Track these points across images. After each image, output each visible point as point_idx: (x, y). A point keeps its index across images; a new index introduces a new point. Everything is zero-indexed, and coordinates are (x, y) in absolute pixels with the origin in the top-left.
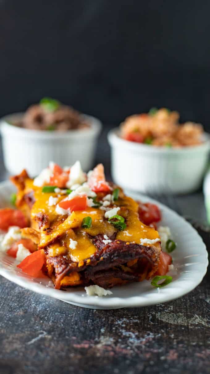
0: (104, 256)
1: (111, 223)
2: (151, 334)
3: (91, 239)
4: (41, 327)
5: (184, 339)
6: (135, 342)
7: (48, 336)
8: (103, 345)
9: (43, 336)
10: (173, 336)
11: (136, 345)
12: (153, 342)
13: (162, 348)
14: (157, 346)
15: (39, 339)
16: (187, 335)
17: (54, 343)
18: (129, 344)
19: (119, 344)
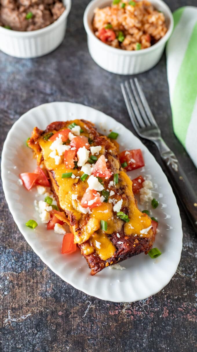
0: (120, 257)
1: (119, 218)
3: (109, 237)
4: (86, 297)
5: (170, 293)
6: (143, 302)
7: (93, 306)
8: (126, 310)
9: (90, 307)
10: (163, 292)
11: (144, 305)
12: (153, 300)
13: (159, 306)
14: (156, 304)
15: (89, 310)
16: (172, 289)
17: (98, 313)
18: (140, 305)
19: (135, 307)
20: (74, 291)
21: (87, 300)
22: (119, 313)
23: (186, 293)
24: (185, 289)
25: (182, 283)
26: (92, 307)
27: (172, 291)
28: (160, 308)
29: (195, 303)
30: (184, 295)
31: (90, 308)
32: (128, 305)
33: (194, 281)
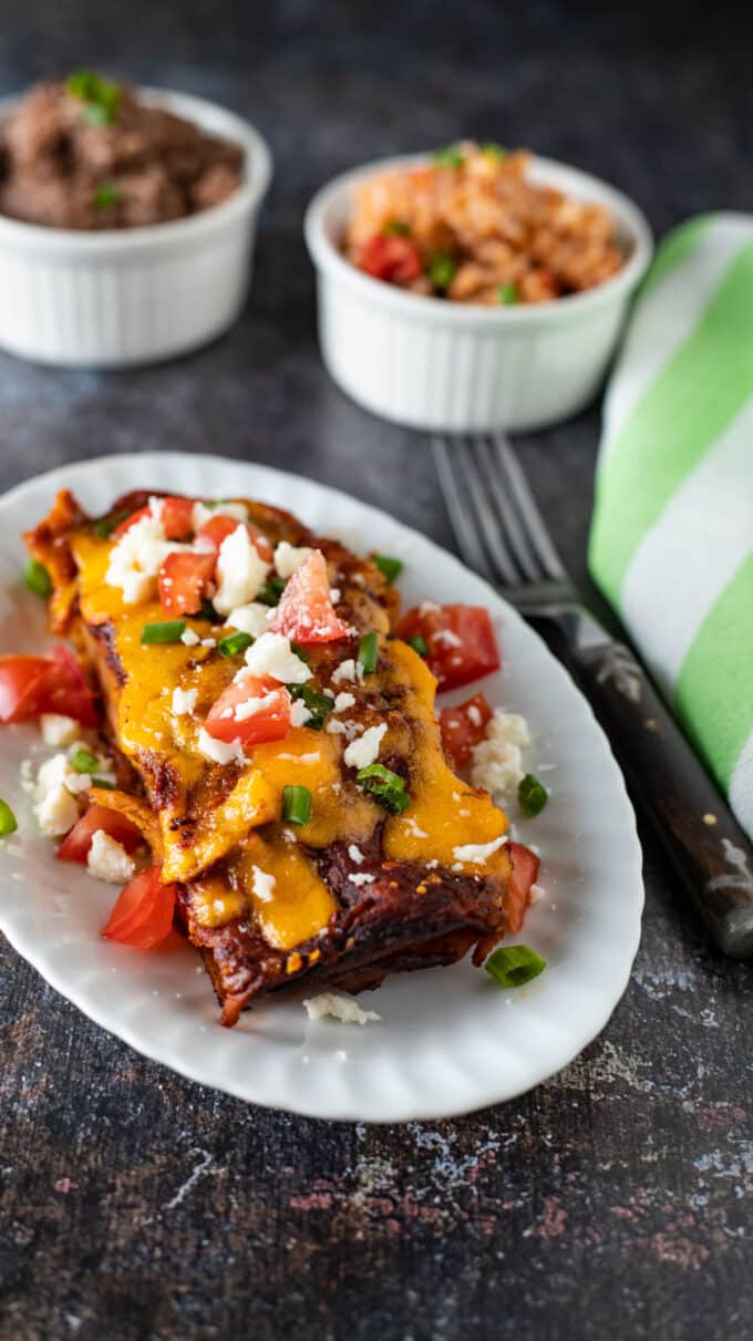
0: (357, 935)
1: (366, 792)
2: (492, 1135)
3: (313, 858)
4: (194, 1135)
5: (579, 1149)
6: (451, 1173)
7: (218, 1168)
8: (368, 1195)
9: (206, 1172)
10: (549, 1140)
11: (454, 1184)
12: (499, 1168)
13: (524, 1194)
14: (509, 1186)
15: (196, 1183)
16: (587, 1132)
17: (237, 1199)
18: (438, 1184)
19: (410, 1188)
20: (139, 1109)
21: (193, 1145)
22: (336, 1204)
23: (653, 1154)
24: (650, 1138)
25: (635, 1115)
26: (213, 1172)
27: (590, 1141)
28: (528, 1200)
29: (692, 1194)
30: (644, 1159)
31: (202, 1175)
32: (379, 1178)
33: (692, 1110)
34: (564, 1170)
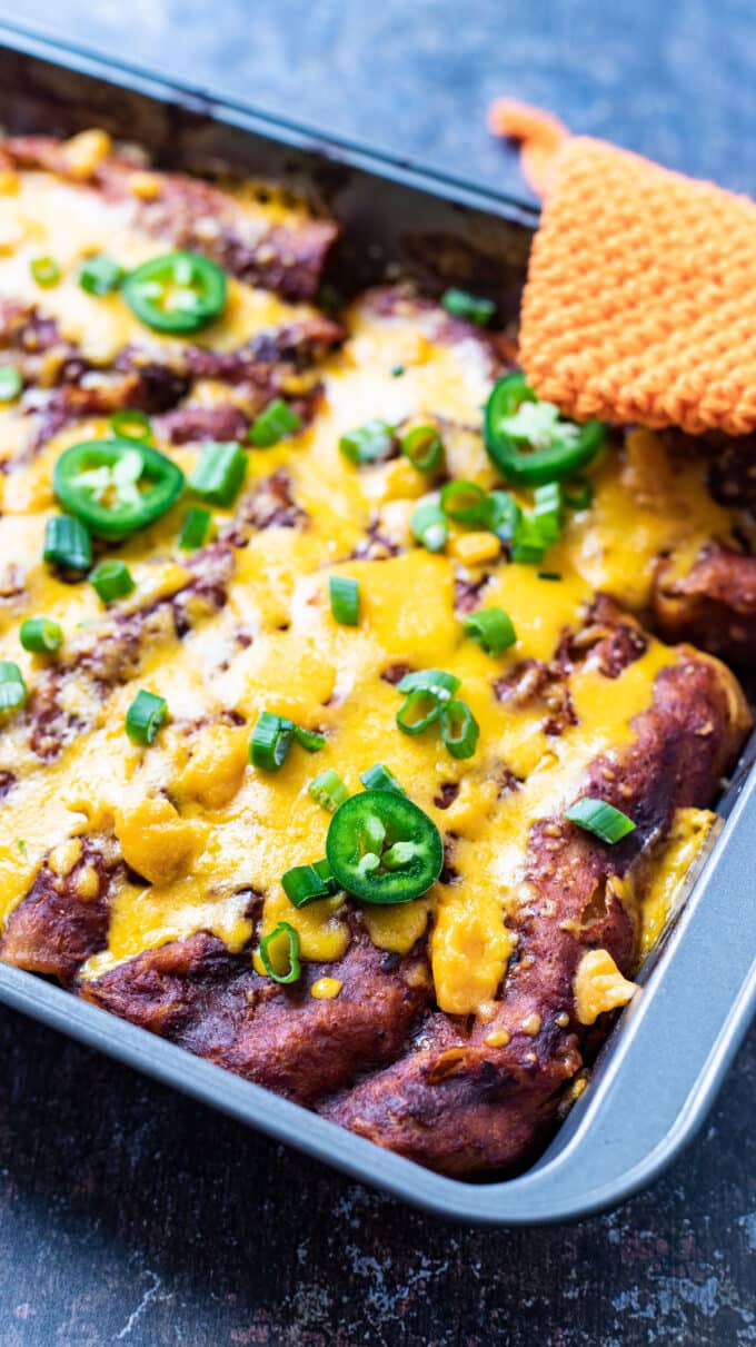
2: (425, 1263)
34: (489, 1306)
